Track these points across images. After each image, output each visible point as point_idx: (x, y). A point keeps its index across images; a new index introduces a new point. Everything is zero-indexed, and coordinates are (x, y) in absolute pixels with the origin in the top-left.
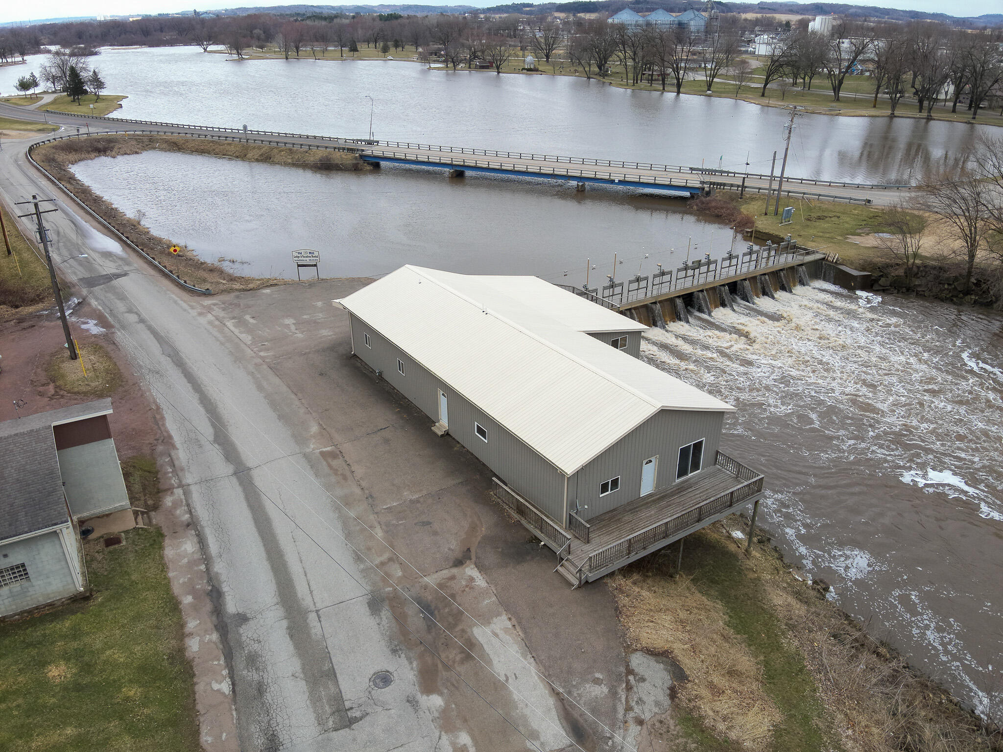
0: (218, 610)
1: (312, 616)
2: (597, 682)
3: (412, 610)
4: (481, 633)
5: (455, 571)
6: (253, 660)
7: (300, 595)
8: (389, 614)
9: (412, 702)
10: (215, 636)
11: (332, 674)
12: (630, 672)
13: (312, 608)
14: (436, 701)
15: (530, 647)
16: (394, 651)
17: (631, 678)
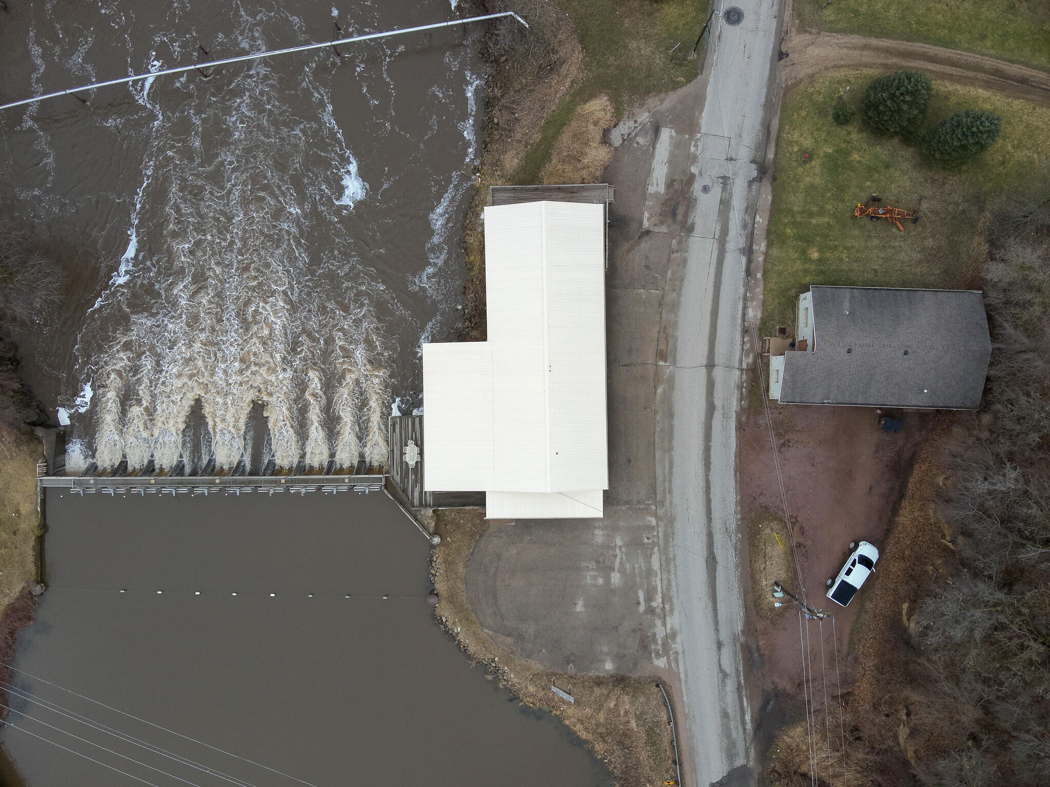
0: (749, 262)
1: (717, 237)
2: (638, 143)
3: (679, 217)
4: (662, 189)
5: (651, 229)
6: (745, 227)
7: (717, 252)
8: (688, 220)
9: (701, 174)
10: (755, 247)
11: (721, 202)
12: (624, 140)
13: (715, 241)
14: (693, 169)
15: (649, 172)
16: (696, 200)
17: (625, 138)
